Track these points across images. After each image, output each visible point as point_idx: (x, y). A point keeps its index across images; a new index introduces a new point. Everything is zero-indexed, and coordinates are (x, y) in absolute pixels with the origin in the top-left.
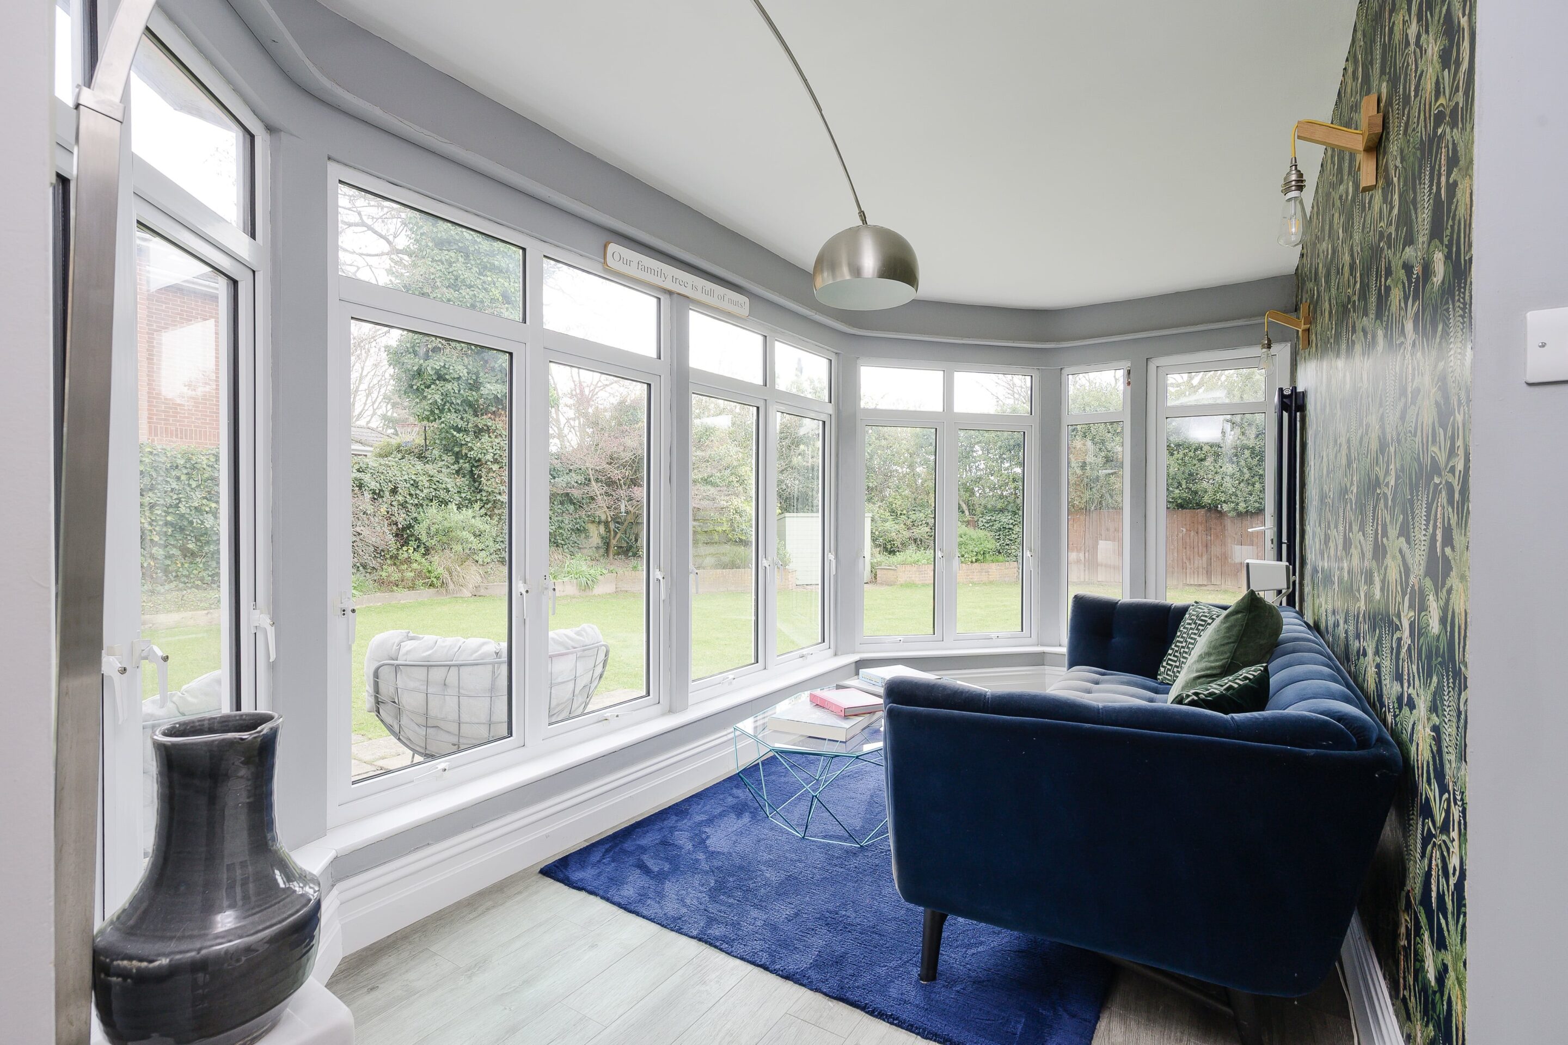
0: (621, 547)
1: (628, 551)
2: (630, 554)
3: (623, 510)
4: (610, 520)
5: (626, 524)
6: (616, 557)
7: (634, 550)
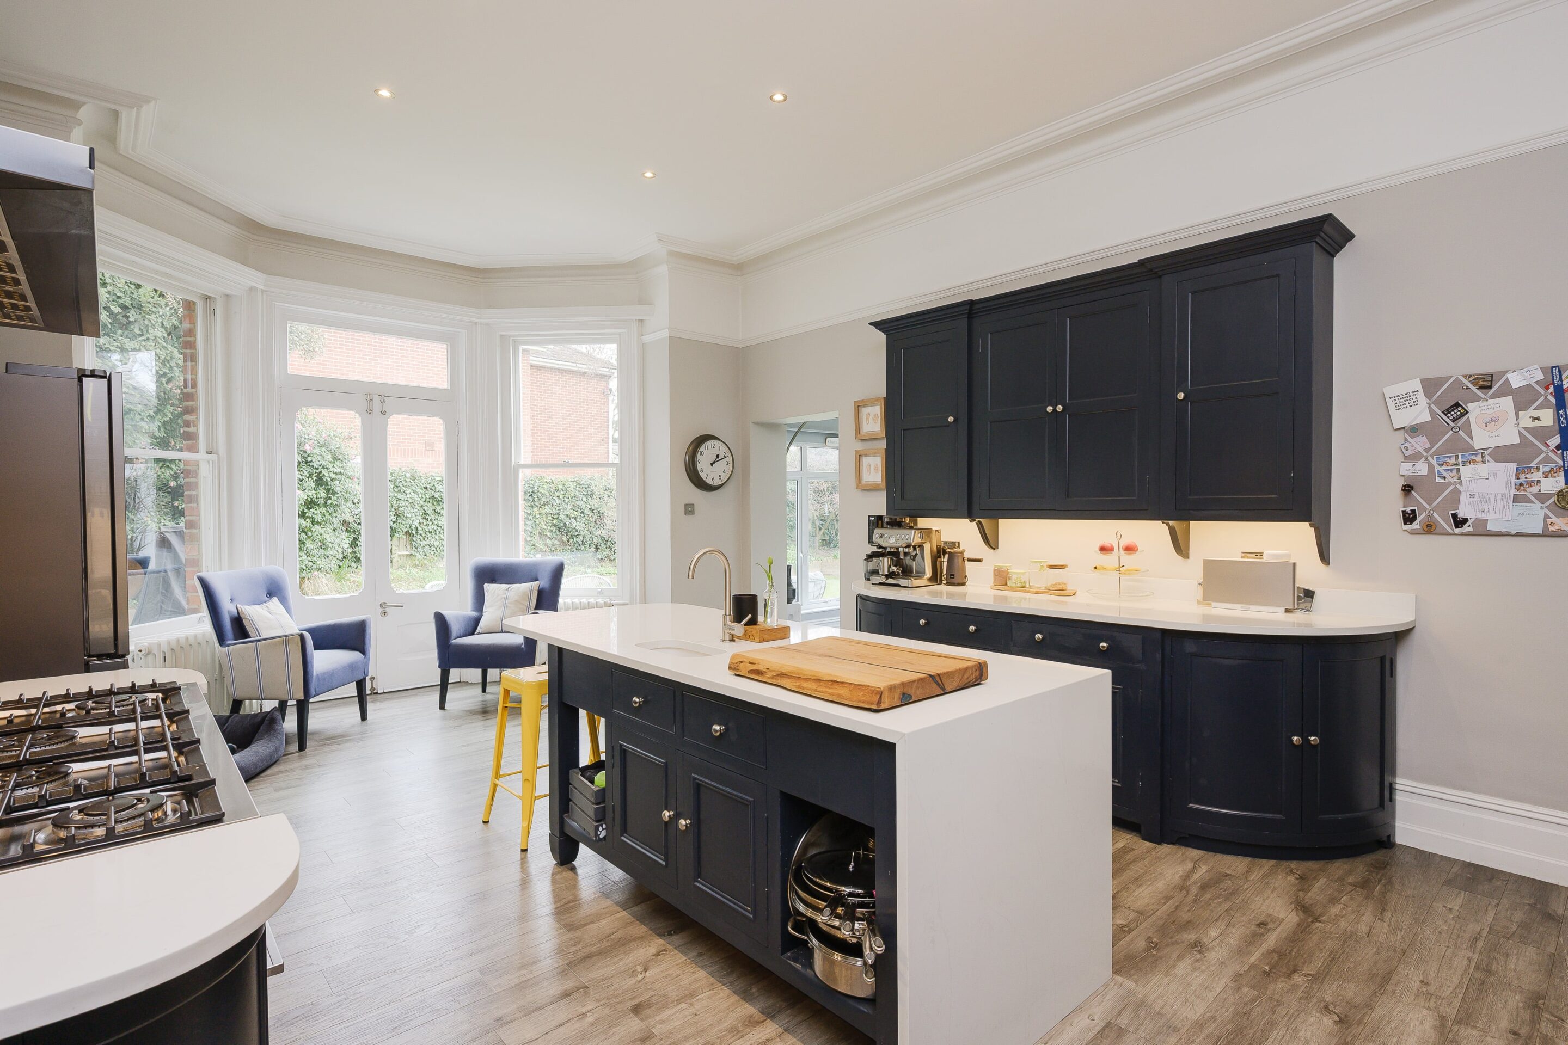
0: (825, 540)
1: (830, 543)
2: (832, 545)
3: (826, 511)
4: (816, 518)
5: (829, 521)
6: (821, 548)
7: (835, 543)
